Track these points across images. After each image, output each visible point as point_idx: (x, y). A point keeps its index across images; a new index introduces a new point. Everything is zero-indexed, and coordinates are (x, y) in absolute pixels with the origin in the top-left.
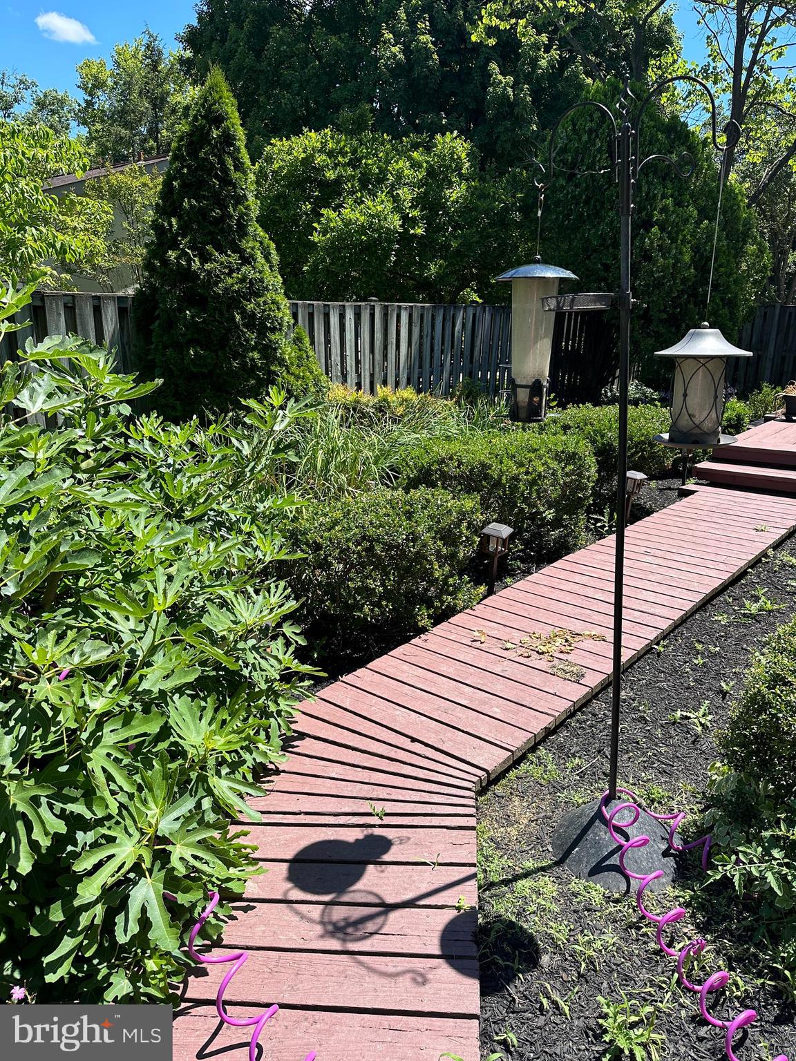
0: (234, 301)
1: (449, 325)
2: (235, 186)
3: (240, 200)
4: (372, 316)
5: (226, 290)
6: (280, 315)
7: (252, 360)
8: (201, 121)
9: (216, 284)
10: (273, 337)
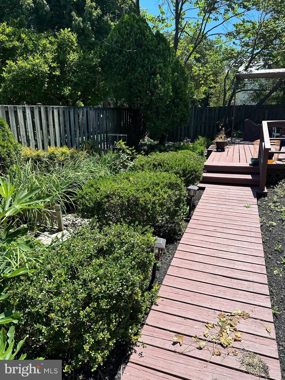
1: (76, 116)
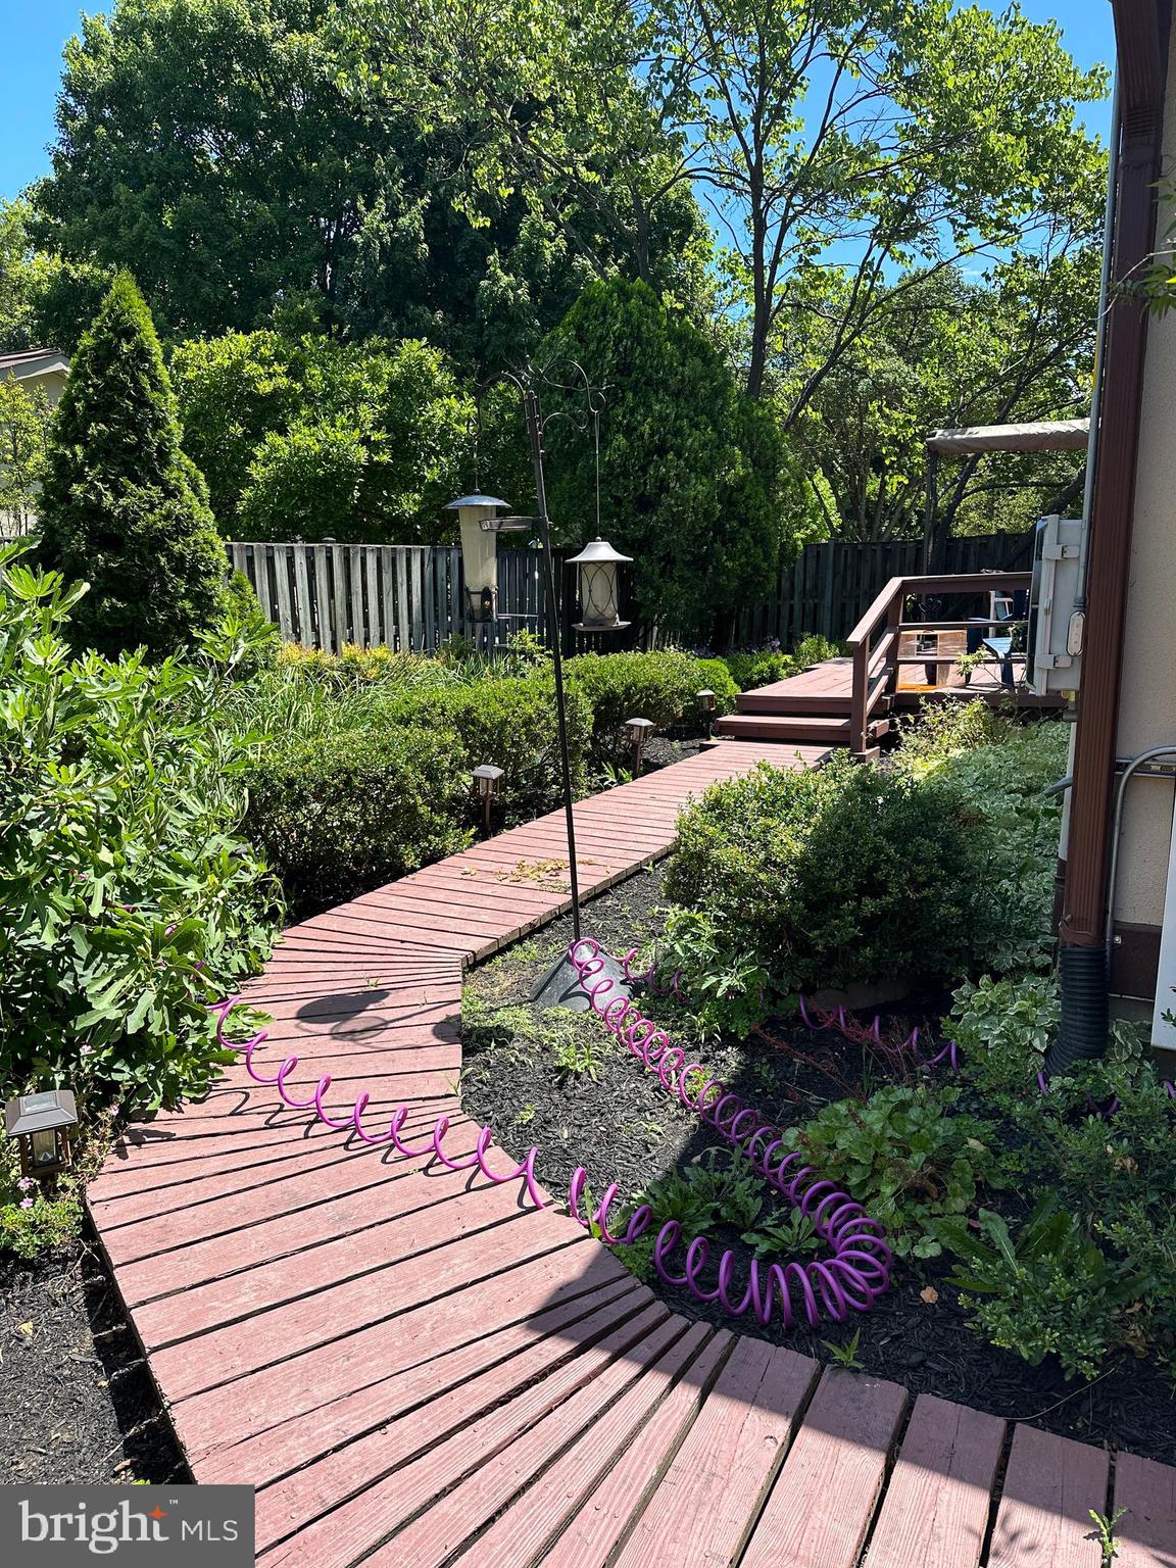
0: (157, 541)
2: (152, 408)
3: (159, 424)
4: (330, 560)
5: (148, 528)
6: (216, 556)
7: (183, 610)
8: (107, 335)
9: (134, 522)
10: (207, 582)
